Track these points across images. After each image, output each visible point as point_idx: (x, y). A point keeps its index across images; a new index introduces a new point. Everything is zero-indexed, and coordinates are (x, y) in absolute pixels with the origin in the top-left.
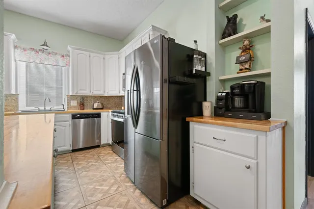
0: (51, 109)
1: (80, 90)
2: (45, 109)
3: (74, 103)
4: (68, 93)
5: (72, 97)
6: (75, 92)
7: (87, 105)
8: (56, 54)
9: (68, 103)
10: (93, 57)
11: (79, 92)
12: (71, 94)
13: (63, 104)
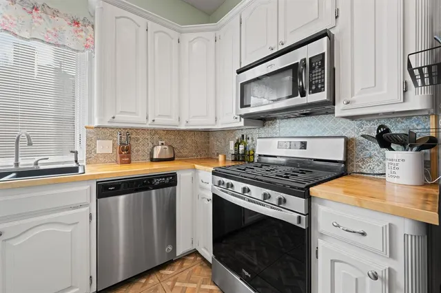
0: (36, 164)
1: (122, 112)
2: (17, 164)
3: (106, 147)
4: (90, 119)
5: (101, 132)
6: (109, 118)
7: (138, 151)
8: (55, 13)
9: (88, 145)
10: (155, 32)
11: (119, 117)
12: (96, 124)
13: (77, 149)
